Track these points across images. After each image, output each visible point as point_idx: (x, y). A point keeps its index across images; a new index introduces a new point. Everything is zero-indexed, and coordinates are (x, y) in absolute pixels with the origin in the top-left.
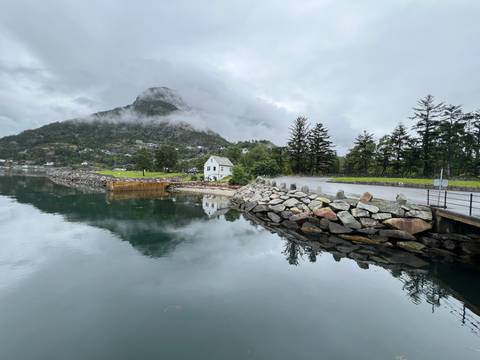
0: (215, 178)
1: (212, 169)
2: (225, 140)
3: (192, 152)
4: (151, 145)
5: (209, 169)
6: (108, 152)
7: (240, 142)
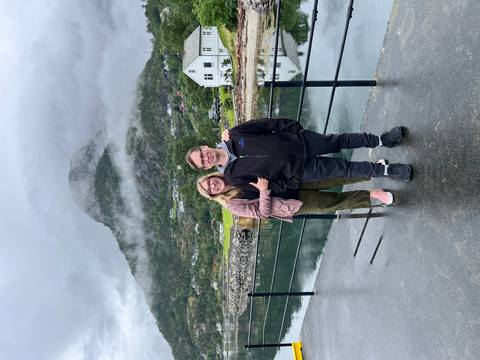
0: (226, 62)
1: (208, 70)
2: (150, 63)
3: (180, 126)
4: (176, 196)
5: (209, 77)
6: (195, 256)
7: (150, 29)
